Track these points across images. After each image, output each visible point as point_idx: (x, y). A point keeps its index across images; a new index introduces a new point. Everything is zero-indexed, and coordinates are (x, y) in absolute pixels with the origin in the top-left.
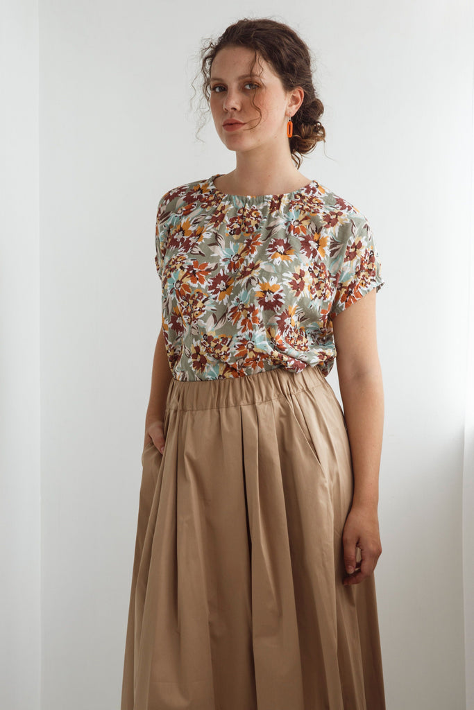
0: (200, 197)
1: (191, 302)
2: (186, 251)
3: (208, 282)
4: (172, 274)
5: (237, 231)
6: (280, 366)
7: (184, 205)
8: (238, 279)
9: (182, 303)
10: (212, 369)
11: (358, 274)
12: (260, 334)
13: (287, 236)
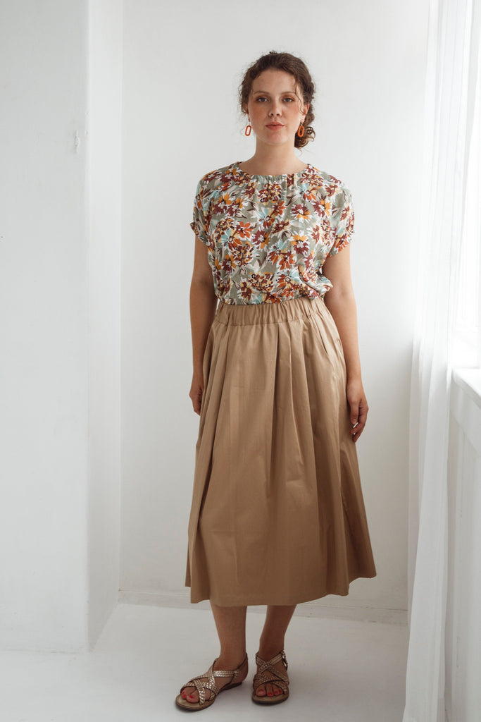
0: (233, 178)
1: (243, 251)
2: (231, 215)
3: (252, 236)
4: (225, 232)
5: (266, 200)
6: (304, 295)
7: (221, 184)
8: (273, 233)
9: (235, 252)
10: (257, 298)
11: (347, 228)
12: (294, 271)
13: (303, 202)
